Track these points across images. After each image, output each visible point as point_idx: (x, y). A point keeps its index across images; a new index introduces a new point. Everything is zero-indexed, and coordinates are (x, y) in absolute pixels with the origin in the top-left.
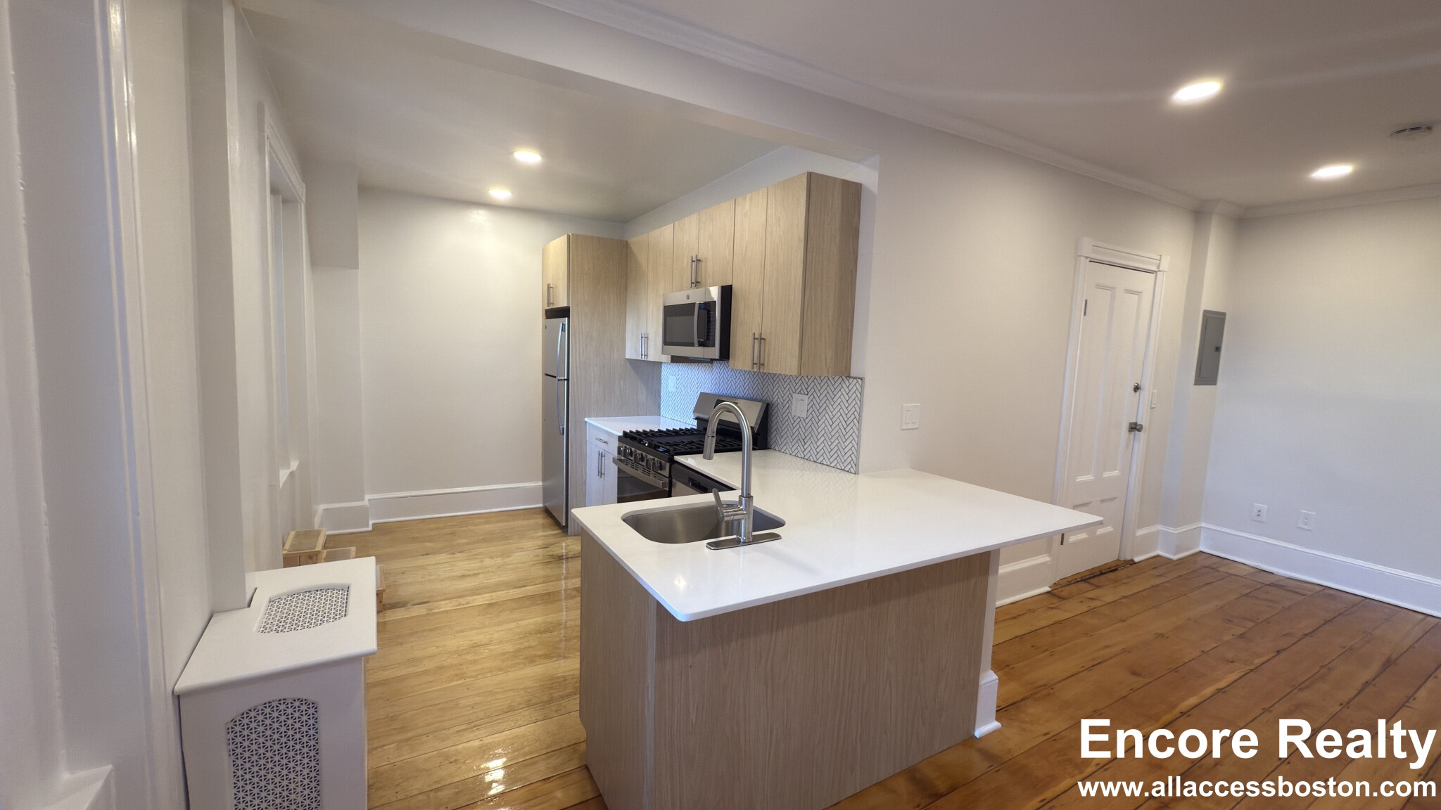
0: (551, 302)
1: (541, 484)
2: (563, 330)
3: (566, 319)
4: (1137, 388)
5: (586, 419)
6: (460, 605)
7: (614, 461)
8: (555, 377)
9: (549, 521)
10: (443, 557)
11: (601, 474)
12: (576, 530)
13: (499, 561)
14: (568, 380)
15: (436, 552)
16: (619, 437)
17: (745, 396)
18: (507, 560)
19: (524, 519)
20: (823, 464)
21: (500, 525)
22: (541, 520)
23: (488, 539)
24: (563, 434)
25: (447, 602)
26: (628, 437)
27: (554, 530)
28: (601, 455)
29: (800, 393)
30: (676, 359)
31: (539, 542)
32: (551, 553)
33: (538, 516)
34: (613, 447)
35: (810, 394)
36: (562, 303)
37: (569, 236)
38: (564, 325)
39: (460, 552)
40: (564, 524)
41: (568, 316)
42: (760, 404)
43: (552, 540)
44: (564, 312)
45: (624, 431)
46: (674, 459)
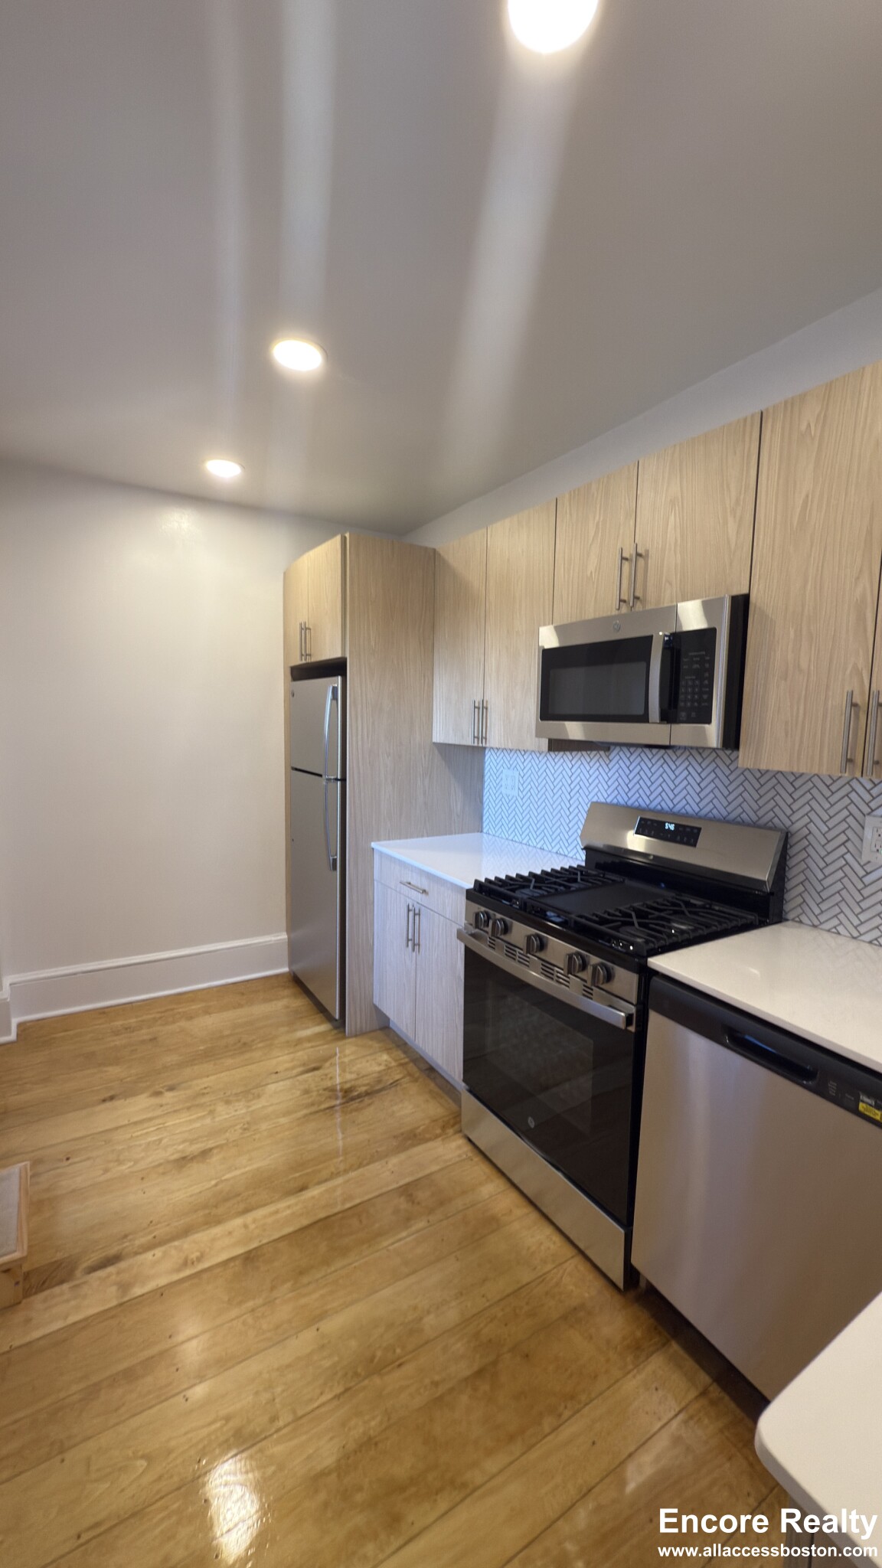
0: (308, 652)
1: (284, 936)
2: (335, 697)
3: (340, 678)
5: (373, 845)
7: (460, 936)
8: (321, 776)
9: (300, 1002)
10: (138, 1106)
11: (414, 943)
12: (358, 1027)
13: (240, 1109)
14: (343, 780)
15: (128, 1091)
16: (468, 892)
18: (257, 1105)
19: (266, 1000)
21: (230, 1015)
22: (288, 1002)
23: (213, 1051)
24: (335, 868)
26: (485, 893)
27: (319, 1024)
28: (414, 913)
31: (302, 1055)
32: (329, 1084)
33: (287, 992)
34: (456, 912)
36: (329, 650)
37: (344, 540)
38: (335, 690)
39: (171, 1089)
40: (337, 1017)
41: (344, 675)
42: (775, 835)
43: (323, 1049)
44: (336, 668)
45: (477, 882)
46: (649, 965)
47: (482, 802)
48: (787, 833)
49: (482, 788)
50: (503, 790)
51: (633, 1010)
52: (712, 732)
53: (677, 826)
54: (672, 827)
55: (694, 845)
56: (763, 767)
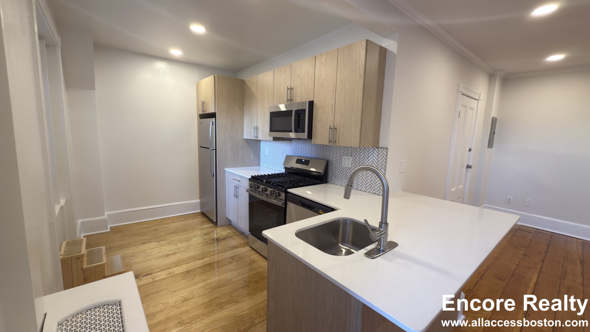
0: (204, 110)
1: (199, 200)
2: (213, 125)
3: (214, 118)
4: (470, 150)
5: (225, 169)
6: (170, 274)
7: (247, 191)
8: (209, 148)
9: (204, 219)
10: (153, 244)
11: (236, 196)
12: (222, 224)
13: (185, 244)
14: (216, 150)
15: (150, 242)
16: (249, 179)
17: (318, 157)
18: (189, 243)
19: (192, 219)
20: (362, 191)
21: (181, 223)
22: (200, 219)
23: (176, 232)
24: (214, 177)
25: (162, 272)
26: (254, 179)
27: (210, 224)
28: (236, 187)
29: (347, 155)
30: (275, 139)
31: (204, 231)
32: (212, 237)
33: (199, 217)
34: (246, 185)
35: (353, 156)
36: (211, 110)
37: (215, 77)
38: (213, 122)
39: (163, 240)
40: (215, 221)
41: (215, 118)
42: (324, 161)
43: (210, 230)
44: (213, 115)
45: (252, 176)
46: (288, 191)
47: (260, 157)
48: (328, 161)
49: (260, 153)
50: (266, 153)
51: (284, 202)
52: (305, 135)
53: (305, 160)
54: (304, 161)
55: (308, 165)
56: (319, 144)
